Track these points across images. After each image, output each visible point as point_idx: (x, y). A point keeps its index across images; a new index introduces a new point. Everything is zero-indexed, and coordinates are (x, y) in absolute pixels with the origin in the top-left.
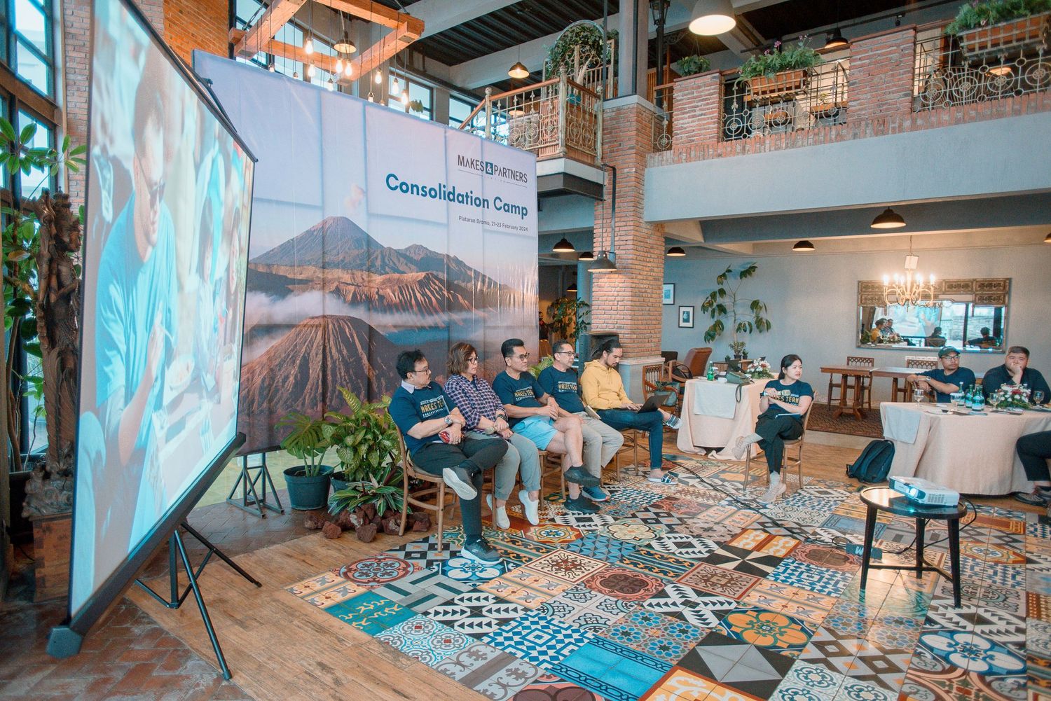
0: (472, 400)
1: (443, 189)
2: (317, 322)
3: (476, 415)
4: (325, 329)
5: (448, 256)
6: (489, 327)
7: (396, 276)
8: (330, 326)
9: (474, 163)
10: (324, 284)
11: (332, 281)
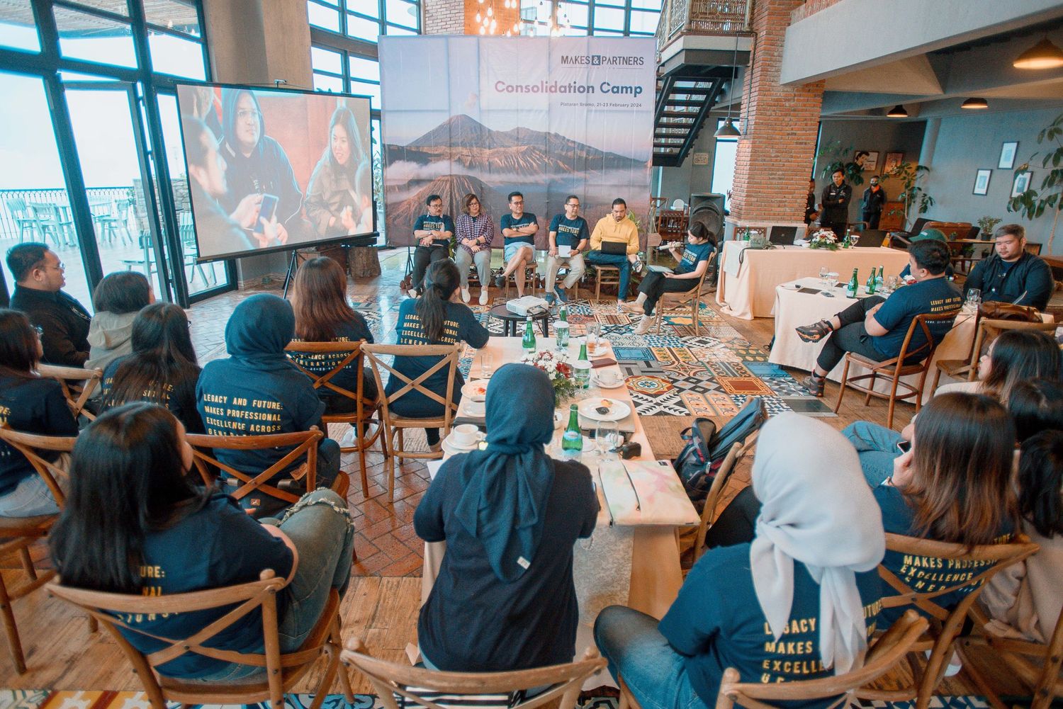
1: (545, 84)
2: (446, 178)
4: (452, 182)
5: (549, 133)
7: (502, 149)
8: (455, 181)
9: (579, 59)
10: (451, 156)
11: (455, 154)
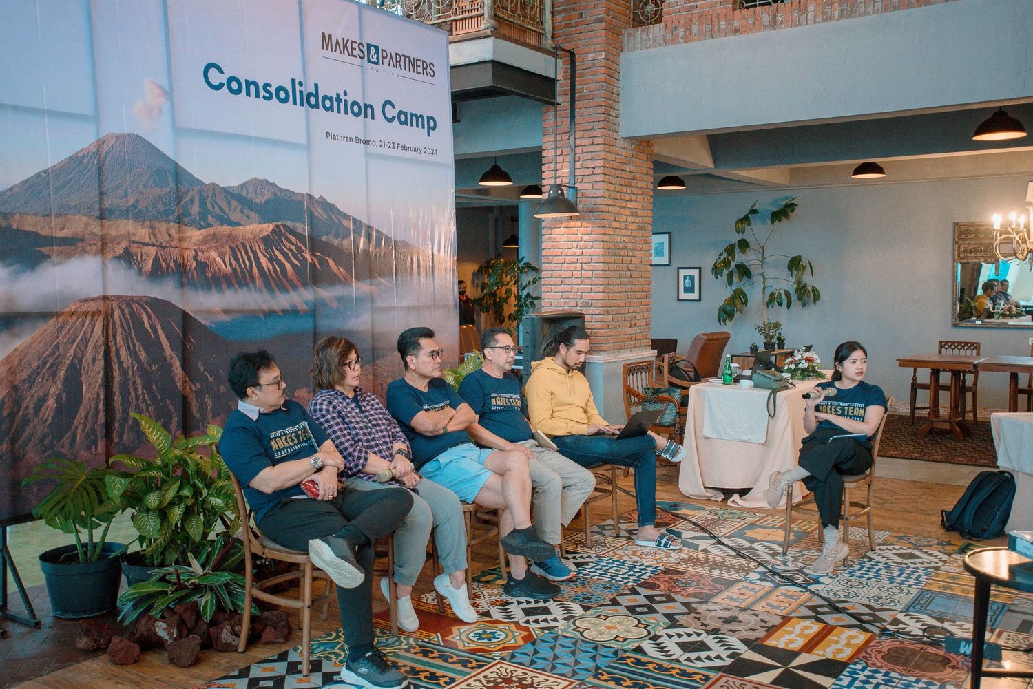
0: (354, 428)
1: (298, 88)
2: (93, 307)
3: (360, 451)
4: (108, 317)
5: (310, 197)
6: (380, 309)
7: (226, 229)
8: (117, 313)
9: (349, 45)
10: (103, 246)
11: (117, 240)
